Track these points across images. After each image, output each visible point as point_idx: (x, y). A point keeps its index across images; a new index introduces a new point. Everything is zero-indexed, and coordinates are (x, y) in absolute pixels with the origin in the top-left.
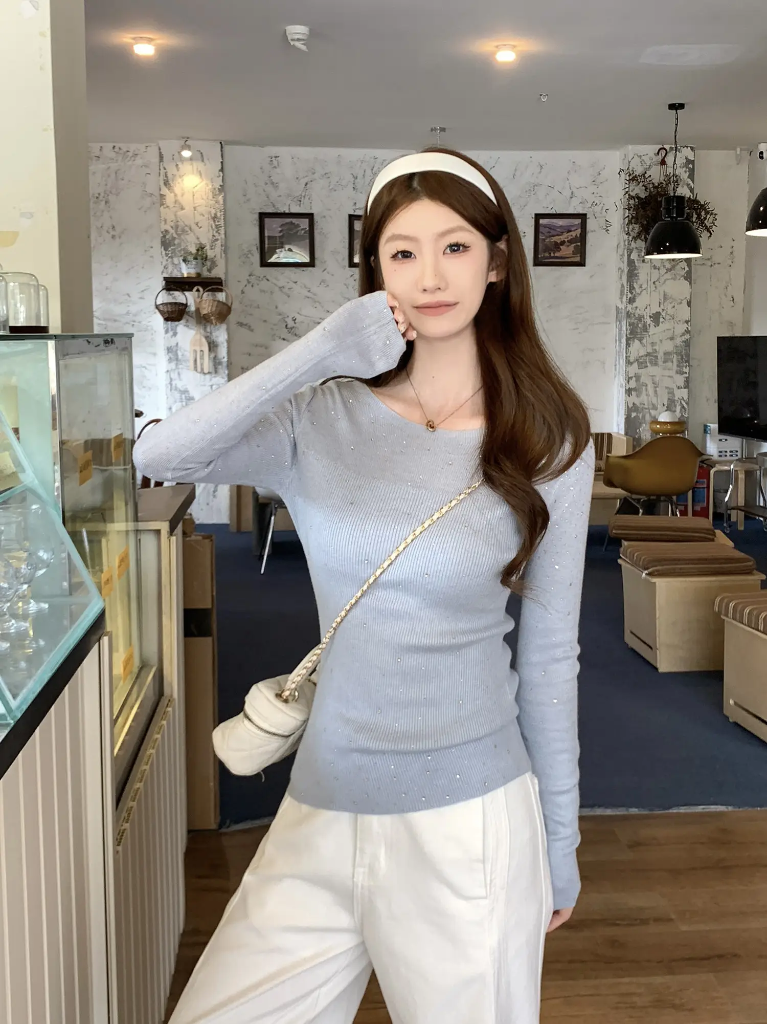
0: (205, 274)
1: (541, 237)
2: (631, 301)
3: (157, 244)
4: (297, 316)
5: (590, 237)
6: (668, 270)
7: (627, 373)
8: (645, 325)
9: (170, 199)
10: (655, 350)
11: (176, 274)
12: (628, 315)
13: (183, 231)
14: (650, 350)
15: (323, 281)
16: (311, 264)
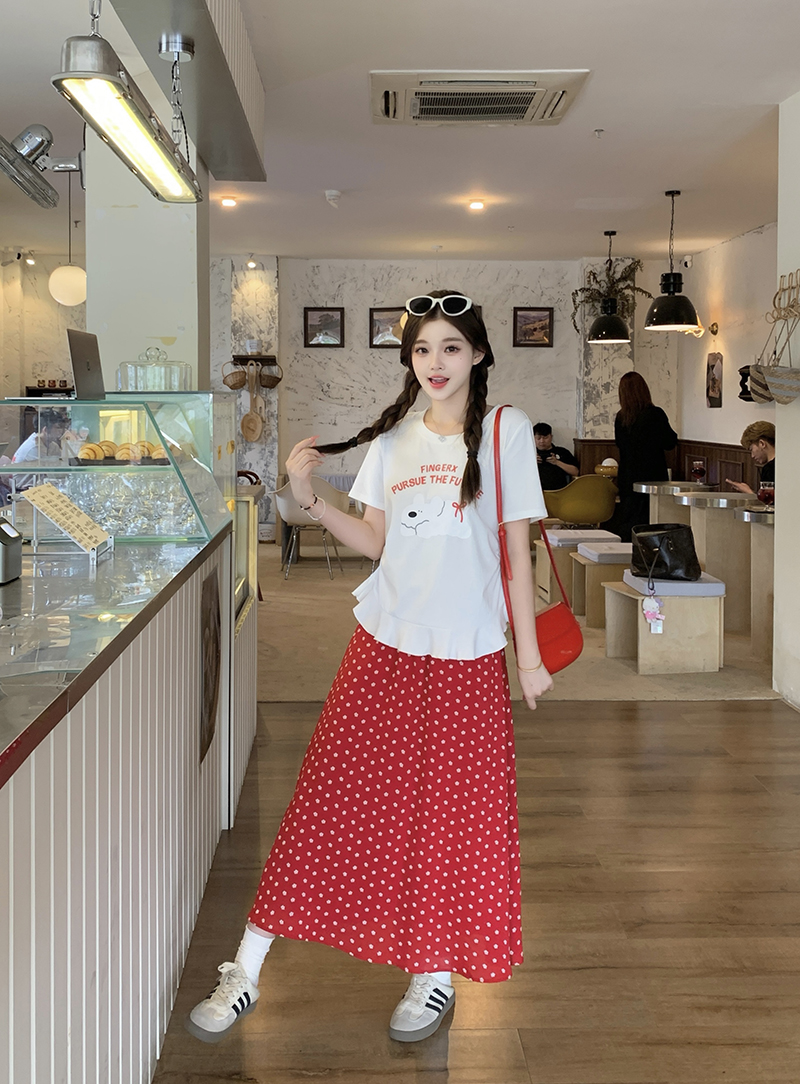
0: (264, 353)
1: (519, 324)
2: (587, 374)
3: (228, 331)
4: (331, 383)
5: (556, 325)
6: (615, 351)
7: (584, 429)
8: (598, 392)
9: (238, 296)
10: (606, 412)
11: (242, 353)
12: (585, 384)
13: (248, 321)
14: (602, 412)
15: (350, 358)
16: (342, 345)
